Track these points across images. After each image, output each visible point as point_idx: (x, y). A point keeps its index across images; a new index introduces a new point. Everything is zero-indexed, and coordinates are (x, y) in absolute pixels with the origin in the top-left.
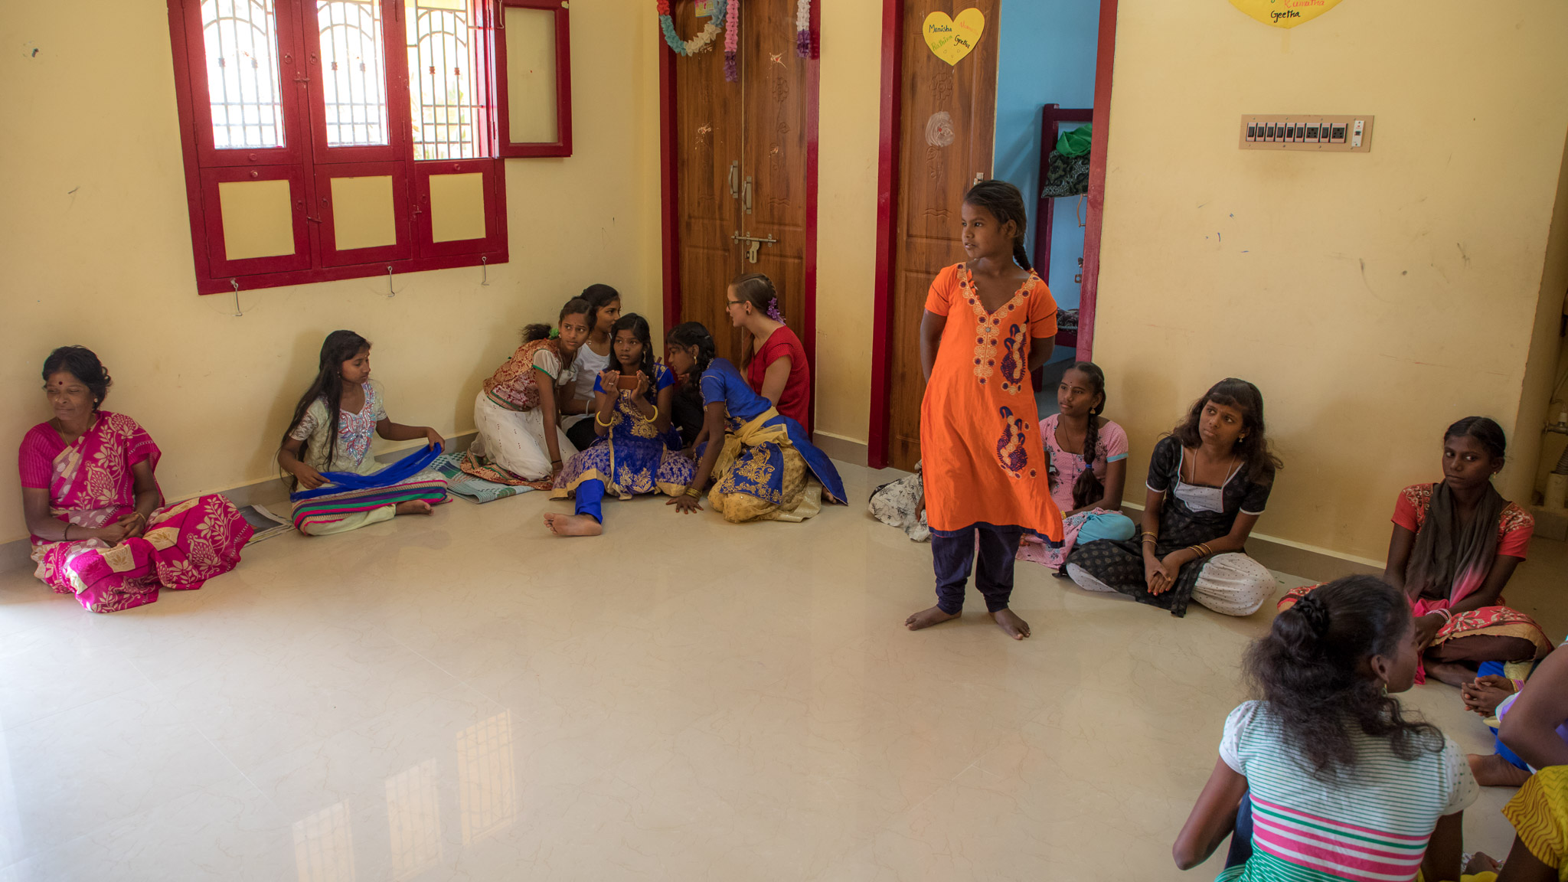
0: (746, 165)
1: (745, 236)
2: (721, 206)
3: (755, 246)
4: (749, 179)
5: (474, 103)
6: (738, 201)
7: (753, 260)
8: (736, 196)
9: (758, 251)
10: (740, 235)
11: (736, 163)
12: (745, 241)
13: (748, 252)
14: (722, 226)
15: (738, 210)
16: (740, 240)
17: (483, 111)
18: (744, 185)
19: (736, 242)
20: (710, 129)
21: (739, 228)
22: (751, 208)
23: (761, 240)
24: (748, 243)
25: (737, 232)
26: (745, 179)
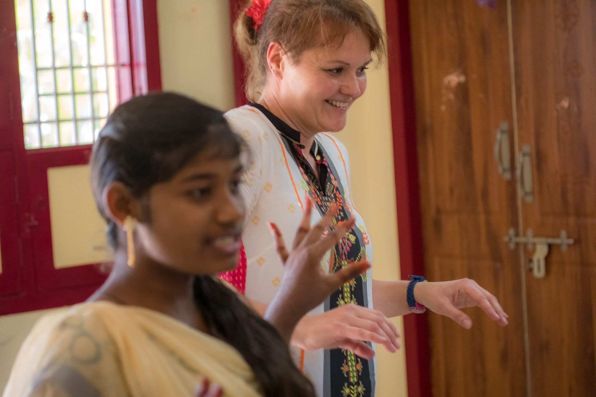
0: (520, 128)
1: (525, 235)
2: (485, 193)
3: (541, 252)
4: (527, 148)
5: (111, 60)
6: (512, 184)
7: (539, 272)
8: (507, 176)
9: (547, 259)
10: (517, 235)
11: (504, 126)
12: (525, 245)
13: (531, 261)
14: (488, 224)
15: (512, 196)
16: (517, 244)
17: (126, 73)
18: (519, 158)
19: (512, 246)
20: (462, 79)
21: (514, 223)
22: (533, 193)
23: (551, 241)
24: (530, 247)
25: (512, 232)
26: (520, 149)
